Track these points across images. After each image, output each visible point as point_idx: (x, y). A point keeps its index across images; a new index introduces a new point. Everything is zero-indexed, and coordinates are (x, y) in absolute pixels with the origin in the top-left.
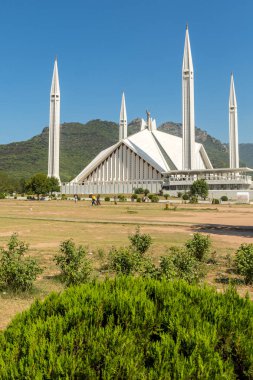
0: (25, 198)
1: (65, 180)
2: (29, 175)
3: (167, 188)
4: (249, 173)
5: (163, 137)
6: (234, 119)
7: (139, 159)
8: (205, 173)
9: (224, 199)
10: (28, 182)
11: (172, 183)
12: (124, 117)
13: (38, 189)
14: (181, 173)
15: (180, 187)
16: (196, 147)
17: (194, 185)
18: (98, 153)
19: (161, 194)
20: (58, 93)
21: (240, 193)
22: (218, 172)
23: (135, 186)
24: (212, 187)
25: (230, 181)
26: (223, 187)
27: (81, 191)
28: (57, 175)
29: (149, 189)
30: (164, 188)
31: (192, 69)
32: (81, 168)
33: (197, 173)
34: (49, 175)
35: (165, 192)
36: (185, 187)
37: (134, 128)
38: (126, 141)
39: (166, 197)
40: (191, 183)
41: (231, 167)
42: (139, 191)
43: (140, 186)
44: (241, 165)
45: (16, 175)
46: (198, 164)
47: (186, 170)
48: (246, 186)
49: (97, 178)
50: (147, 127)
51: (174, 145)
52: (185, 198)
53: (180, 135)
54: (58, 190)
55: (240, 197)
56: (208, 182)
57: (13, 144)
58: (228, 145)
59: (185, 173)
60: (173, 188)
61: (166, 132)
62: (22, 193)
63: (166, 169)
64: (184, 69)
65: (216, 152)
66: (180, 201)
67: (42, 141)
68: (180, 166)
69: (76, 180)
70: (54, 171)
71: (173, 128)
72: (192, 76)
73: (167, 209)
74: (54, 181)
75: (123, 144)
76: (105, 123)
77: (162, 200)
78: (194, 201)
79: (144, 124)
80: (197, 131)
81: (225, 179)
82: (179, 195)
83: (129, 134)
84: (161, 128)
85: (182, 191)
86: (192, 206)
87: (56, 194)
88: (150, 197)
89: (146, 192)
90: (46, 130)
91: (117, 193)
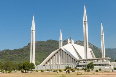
0: (20, 72)
1: (37, 64)
2: (22, 63)
3: (78, 66)
4: (109, 60)
5: (76, 46)
6: (103, 39)
7: (67, 55)
8: (93, 60)
9: (100, 70)
10: (21, 65)
11: (80, 64)
12: (61, 39)
13: (25, 68)
14: (84, 60)
15: (83, 66)
16: (89, 50)
17: (89, 65)
18: (51, 53)
19: (76, 68)
20: (34, 29)
21: (106, 67)
22: (97, 59)
23: (66, 66)
24: (95, 65)
25: (102, 63)
26: (100, 65)
27: (44, 68)
28: (34, 62)
29: (71, 67)
30: (77, 66)
31: (87, 21)
32: (44, 59)
33: (90, 60)
34: (31, 62)
35: (78, 68)
36: (85, 65)
37: (65, 43)
38: (62, 48)
39: (78, 69)
40: (87, 64)
41: (103, 57)
42: (67, 68)
43: (68, 66)
44: (106, 57)
45: (17, 62)
46: (90, 57)
47: (86, 59)
48: (108, 65)
49: (50, 63)
50: (70, 43)
51: (81, 49)
52: (85, 70)
53: (83, 45)
54: (34, 68)
55: (106, 69)
56: (94, 63)
57: (16, 50)
58: (101, 49)
59: (85, 60)
60: (81, 66)
61: (78, 44)
62: (19, 70)
63: (78, 59)
64: (84, 20)
65: (97, 52)
66: (83, 71)
67: (28, 48)
68: (83, 57)
69: (42, 64)
70: (33, 61)
71: (80, 43)
72: (87, 23)
73: (78, 74)
74: (32, 65)
75: (61, 49)
76: (54, 41)
77: (76, 71)
78: (89, 71)
79: (69, 41)
80: (89, 44)
81: (100, 62)
82: (83, 69)
83: (63, 45)
84: (76, 43)
85: (84, 67)
86: (88, 73)
87: (34, 70)
88: (72, 70)
89: (70, 68)
90: (29, 44)
91: (58, 68)
